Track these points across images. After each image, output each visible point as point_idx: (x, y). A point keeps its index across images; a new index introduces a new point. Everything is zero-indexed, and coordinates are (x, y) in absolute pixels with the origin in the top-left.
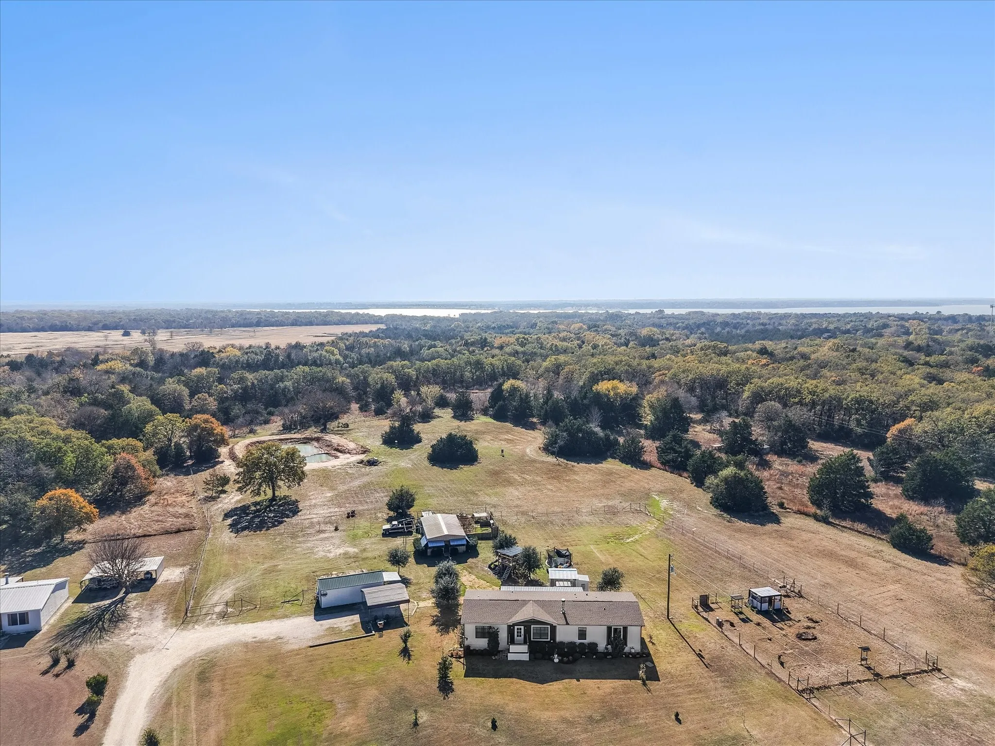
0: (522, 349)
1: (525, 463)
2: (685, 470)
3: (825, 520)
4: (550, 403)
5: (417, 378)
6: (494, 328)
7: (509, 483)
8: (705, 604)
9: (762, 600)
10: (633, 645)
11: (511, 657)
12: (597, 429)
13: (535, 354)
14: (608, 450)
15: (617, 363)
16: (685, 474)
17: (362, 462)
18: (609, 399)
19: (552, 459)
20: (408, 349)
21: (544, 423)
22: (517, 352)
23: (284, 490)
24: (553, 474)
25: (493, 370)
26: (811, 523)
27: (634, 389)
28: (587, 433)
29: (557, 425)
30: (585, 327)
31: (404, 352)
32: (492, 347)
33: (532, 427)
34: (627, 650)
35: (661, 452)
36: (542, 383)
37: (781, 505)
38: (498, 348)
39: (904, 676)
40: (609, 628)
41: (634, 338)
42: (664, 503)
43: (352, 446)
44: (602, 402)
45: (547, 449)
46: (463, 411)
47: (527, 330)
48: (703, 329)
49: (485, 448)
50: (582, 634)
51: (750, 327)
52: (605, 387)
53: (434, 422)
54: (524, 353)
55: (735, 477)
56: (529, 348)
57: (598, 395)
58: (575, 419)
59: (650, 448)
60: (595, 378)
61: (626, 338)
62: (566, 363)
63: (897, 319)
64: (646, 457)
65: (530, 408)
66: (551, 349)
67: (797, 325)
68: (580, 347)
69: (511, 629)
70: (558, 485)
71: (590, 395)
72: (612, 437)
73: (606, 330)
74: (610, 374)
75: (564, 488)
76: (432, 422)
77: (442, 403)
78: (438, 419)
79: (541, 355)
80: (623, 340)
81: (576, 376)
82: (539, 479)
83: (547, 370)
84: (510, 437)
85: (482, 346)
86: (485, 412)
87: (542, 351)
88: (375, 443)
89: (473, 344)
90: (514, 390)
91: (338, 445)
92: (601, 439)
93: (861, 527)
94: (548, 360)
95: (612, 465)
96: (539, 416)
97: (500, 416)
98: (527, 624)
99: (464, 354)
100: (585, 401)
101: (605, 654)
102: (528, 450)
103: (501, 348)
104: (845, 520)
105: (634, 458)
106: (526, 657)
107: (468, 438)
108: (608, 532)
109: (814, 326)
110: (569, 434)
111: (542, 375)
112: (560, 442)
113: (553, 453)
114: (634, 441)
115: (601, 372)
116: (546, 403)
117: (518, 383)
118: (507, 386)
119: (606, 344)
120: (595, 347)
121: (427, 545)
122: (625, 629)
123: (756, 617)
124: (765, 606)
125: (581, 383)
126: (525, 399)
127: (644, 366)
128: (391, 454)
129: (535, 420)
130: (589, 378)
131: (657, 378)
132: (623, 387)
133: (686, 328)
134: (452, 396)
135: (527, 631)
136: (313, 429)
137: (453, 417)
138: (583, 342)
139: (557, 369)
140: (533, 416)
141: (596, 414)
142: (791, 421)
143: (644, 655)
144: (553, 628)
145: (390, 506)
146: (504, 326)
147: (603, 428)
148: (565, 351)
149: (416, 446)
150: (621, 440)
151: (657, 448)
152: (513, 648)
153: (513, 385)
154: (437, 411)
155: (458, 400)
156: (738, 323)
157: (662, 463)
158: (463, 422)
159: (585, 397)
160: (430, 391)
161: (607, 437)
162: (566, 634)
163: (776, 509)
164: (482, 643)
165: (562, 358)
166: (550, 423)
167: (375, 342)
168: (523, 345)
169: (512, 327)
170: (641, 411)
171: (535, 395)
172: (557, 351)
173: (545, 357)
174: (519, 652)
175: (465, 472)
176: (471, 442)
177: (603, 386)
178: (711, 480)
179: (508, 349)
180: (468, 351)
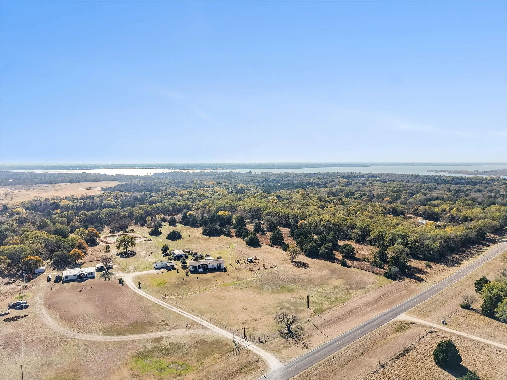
0: (190, 196)
1: (197, 238)
2: (241, 237)
3: (271, 246)
4: (203, 219)
5: (151, 211)
6: (174, 183)
7: (193, 243)
8: (238, 261)
9: (249, 259)
10: (222, 267)
11: (199, 271)
12: (218, 227)
13: (196, 198)
14: (221, 233)
15: (226, 203)
16: (241, 238)
17: (146, 240)
18: (222, 217)
19: (205, 236)
20: (140, 197)
21: (201, 226)
22: (188, 198)
23: (130, 248)
24: (205, 240)
25: (180, 207)
26: (268, 247)
27: (230, 213)
28: (215, 228)
29: (206, 226)
30: (216, 183)
31: (139, 198)
32: (177, 196)
33: (198, 227)
34: (221, 268)
35: (236, 232)
36: (199, 211)
37: (263, 243)
38: (180, 196)
39: (270, 268)
40: (218, 264)
41: (235, 189)
42: (234, 245)
43: (140, 236)
44: (220, 218)
45: (203, 234)
46: (173, 223)
47: (189, 185)
48: (264, 183)
49: (183, 234)
50: (213, 266)
51: (283, 182)
52: (221, 213)
53: (163, 227)
54: (191, 198)
55: (251, 237)
56: (193, 196)
57: (219, 216)
58: (211, 224)
59: (233, 231)
60: (218, 210)
61: (232, 190)
62: (208, 204)
63: (340, 177)
64: (232, 234)
65: (196, 221)
66: (202, 196)
67: (302, 180)
68: (214, 195)
69: (199, 266)
70: (207, 243)
71: (216, 216)
72: (222, 229)
73: (225, 185)
74: (223, 208)
75: (208, 243)
76: (162, 227)
77: (164, 220)
78: (165, 226)
79: (198, 199)
80: (230, 191)
81: (212, 208)
82: (201, 242)
83: (201, 206)
84: (191, 231)
85: (173, 195)
86: (180, 223)
87: (198, 197)
88: (147, 235)
89: (169, 195)
90: (191, 215)
91: (135, 236)
92: (219, 230)
93: (278, 247)
94: (201, 202)
95: (223, 237)
96: (200, 224)
97: (186, 224)
98: (202, 265)
99: (166, 200)
100: (215, 218)
101: (217, 269)
102: (197, 234)
103: (181, 196)
104: (275, 245)
105: (228, 235)
106: (202, 271)
107: (179, 231)
108: (219, 252)
109: (308, 181)
110: (210, 229)
111: (199, 208)
112: (207, 231)
113: (205, 235)
114: (228, 230)
115: (220, 207)
116: (202, 219)
117: (192, 212)
118: (188, 213)
119: (224, 193)
120: (219, 195)
121: (176, 256)
122: (221, 264)
123: (247, 263)
124: (250, 261)
125: (213, 211)
126: (195, 219)
127: (235, 204)
128: (154, 238)
129: (198, 225)
130: (217, 209)
131: (239, 209)
132: (226, 213)
133: (258, 182)
134: (168, 218)
135: (202, 266)
136: (121, 231)
137: (169, 225)
138: (215, 192)
139: (205, 206)
140: (198, 224)
141: (218, 222)
142: (272, 222)
143: (225, 268)
144: (207, 265)
145: (162, 250)
146: (179, 182)
147: (220, 226)
148: (207, 197)
149: (161, 235)
150: (225, 229)
151: (235, 231)
152: (199, 269)
153: (190, 214)
154: (163, 224)
155: (171, 219)
156: (279, 180)
157: (236, 235)
158: (174, 227)
159: (215, 217)
160: (159, 217)
161: (221, 229)
162: (210, 266)
163: (261, 244)
164: (193, 269)
165: (206, 201)
166: (204, 226)
167: (125, 195)
168: (190, 194)
169: (183, 183)
170: (232, 221)
171: (198, 216)
172: (204, 197)
173: (200, 200)
174: (201, 270)
175: (179, 241)
176: (180, 233)
177: (220, 213)
178: (246, 238)
179: (184, 197)
180: (168, 198)
